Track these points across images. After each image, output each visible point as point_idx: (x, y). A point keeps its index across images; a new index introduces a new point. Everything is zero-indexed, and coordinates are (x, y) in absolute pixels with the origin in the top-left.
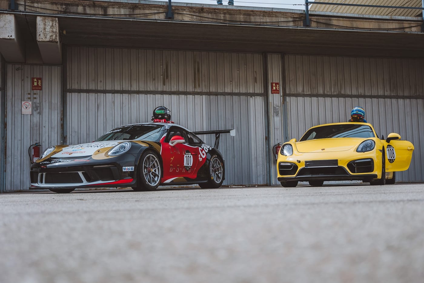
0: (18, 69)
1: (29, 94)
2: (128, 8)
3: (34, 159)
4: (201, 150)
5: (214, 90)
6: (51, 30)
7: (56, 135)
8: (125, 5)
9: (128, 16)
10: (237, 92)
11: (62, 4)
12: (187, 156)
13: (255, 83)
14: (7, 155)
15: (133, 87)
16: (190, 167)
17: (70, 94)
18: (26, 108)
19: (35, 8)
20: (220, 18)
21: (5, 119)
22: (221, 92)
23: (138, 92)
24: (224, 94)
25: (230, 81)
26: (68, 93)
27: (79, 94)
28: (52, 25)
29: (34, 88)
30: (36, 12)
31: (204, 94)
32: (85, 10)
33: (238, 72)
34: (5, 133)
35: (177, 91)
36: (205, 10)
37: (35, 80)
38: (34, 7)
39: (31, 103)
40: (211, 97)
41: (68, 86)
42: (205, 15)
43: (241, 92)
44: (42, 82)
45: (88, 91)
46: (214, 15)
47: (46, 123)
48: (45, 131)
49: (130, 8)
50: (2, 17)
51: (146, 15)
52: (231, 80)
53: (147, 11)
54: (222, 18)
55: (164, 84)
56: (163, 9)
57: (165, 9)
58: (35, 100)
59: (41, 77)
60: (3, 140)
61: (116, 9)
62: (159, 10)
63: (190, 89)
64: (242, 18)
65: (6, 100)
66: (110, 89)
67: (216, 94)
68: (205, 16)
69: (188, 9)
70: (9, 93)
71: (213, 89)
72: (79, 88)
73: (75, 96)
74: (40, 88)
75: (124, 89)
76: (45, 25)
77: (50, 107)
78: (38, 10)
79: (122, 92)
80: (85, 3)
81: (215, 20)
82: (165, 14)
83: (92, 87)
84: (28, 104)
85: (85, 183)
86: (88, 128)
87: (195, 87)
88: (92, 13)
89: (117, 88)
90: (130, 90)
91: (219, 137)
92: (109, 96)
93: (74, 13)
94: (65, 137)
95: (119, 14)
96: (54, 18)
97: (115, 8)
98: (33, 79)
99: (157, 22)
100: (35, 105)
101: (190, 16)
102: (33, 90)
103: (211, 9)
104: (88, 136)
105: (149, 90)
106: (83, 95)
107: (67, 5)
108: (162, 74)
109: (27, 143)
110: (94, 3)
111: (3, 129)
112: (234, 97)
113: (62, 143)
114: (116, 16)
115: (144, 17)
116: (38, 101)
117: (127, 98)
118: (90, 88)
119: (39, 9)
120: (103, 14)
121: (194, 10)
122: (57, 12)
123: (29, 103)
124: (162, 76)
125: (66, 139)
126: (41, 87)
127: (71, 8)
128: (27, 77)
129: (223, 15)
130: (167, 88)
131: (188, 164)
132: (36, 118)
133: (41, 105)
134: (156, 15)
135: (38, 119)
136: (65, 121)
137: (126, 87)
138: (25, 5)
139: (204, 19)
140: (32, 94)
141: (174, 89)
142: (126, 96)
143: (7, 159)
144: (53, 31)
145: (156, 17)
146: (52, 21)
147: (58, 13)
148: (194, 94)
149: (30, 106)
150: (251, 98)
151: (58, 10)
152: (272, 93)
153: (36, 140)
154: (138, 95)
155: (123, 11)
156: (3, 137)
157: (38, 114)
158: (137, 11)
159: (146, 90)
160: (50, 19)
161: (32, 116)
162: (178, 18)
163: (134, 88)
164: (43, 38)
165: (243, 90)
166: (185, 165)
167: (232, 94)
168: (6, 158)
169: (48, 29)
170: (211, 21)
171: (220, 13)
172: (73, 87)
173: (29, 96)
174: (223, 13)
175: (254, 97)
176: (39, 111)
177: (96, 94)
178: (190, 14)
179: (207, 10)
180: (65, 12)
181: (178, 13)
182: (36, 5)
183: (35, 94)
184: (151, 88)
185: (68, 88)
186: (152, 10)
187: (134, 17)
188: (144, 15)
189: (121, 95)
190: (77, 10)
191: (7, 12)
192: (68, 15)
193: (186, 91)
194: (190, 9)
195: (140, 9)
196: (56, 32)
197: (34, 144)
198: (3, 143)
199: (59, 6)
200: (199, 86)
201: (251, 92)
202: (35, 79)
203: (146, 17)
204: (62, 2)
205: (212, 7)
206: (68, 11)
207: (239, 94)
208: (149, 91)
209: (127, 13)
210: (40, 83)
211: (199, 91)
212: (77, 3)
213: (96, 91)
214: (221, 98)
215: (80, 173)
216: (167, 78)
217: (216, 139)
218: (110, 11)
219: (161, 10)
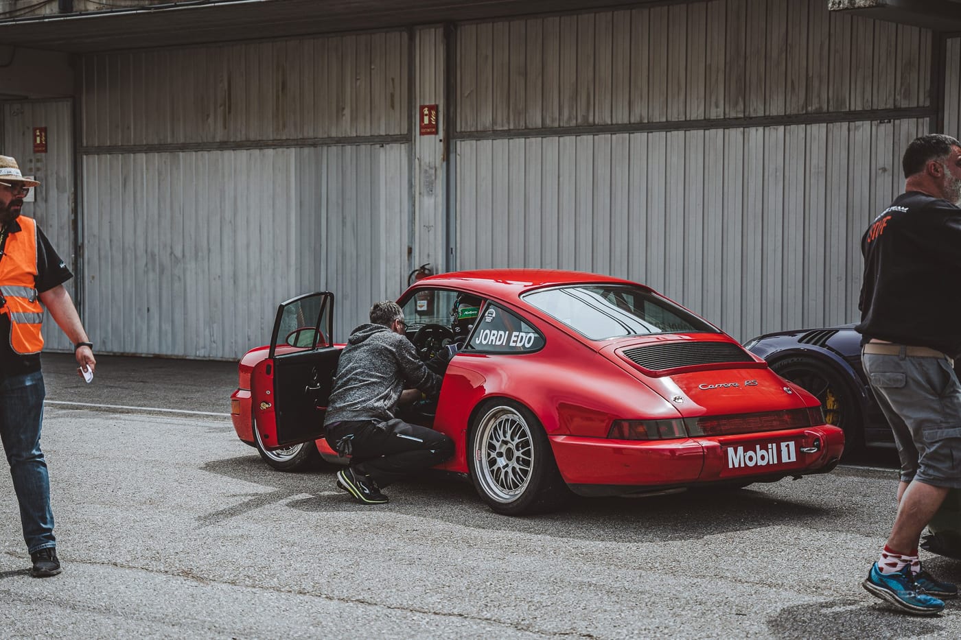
0: (17, 114)
1: (31, 161)
5: (311, 134)
7: (66, 243)
10: (353, 134)
13: (391, 109)
15: (176, 137)
17: (87, 157)
22: (324, 136)
24: (329, 142)
25: (342, 109)
26: (84, 156)
27: (99, 156)
29: (36, 148)
31: (292, 145)
33: (358, 84)
35: (247, 139)
37: (38, 133)
40: (306, 150)
44: (46, 137)
51: (33, 8)
52: (344, 107)
55: (226, 125)
59: (46, 126)
63: (269, 134)
71: (309, 132)
72: (100, 145)
74: (44, 148)
75: (163, 143)
87: (277, 129)
90: (171, 143)
98: (35, 130)
102: (35, 152)
105: (200, 141)
108: (221, 102)
115: (30, 14)
116: (42, 175)
118: (116, 143)
124: (221, 108)
126: (46, 145)
128: (28, 128)
130: (229, 135)
132: (41, 209)
133: (47, 183)
135: (43, 211)
136: (79, 213)
140: (34, 160)
141: (242, 136)
145: (47, 11)
148: (274, 144)
152: (421, 134)
157: (43, 200)
159: (195, 141)
161: (35, 205)
162: (78, 8)
163: (179, 138)
165: (366, 130)
167: (343, 141)
172: (91, 144)
173: (31, 165)
176: (43, 194)
183: (38, 161)
184: (204, 136)
185: (84, 145)
187: (11, 18)
189: (158, 154)
193: (261, 139)
200: (284, 125)
202: (38, 131)
203: (32, 13)
207: (357, 141)
208: (200, 144)
209: (7, 10)
210: (43, 138)
211: (284, 137)
216: (230, 112)
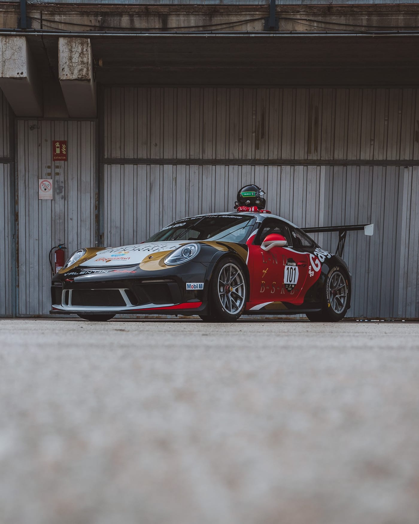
0: (32, 128)
1: (49, 167)
2: (202, 15)
3: (57, 269)
4: (312, 257)
5: (341, 157)
6: (80, 59)
7: (88, 232)
8: (197, 9)
9: (201, 29)
10: (381, 158)
11: (96, 14)
12: (290, 267)
13: (415, 143)
14: (20, 262)
15: (206, 154)
16: (293, 286)
17: (109, 166)
18: (45, 190)
19: (56, 23)
20: (360, 24)
21: (16, 207)
22: (353, 159)
23: (215, 162)
24: (358, 163)
25: (371, 140)
26: (106, 166)
27: (122, 166)
28: (82, 52)
29: (56, 157)
30: (58, 30)
31: (323, 164)
32: (132, 21)
33: (386, 123)
34: (17, 229)
35: (279, 158)
36: (335, 9)
37: (58, 145)
38: (54, 22)
39: (51, 181)
40: (336, 168)
41: (106, 154)
42: (334, 19)
43: (389, 159)
44: (67, 148)
45: (136, 162)
46: (351, 18)
47: (73, 214)
48: (72, 225)
49: (205, 14)
50: (9, 41)
51: (231, 25)
52: (373, 139)
53: (234, 19)
54: (365, 23)
55: (257, 147)
56: (260, 13)
57: (264, 13)
58: (57, 178)
59: (66, 139)
60: (14, 240)
61: (182, 18)
62: (254, 14)
63: (301, 155)
64: (401, 19)
65: (16, 177)
66: (170, 158)
67: (345, 163)
68: (334, 22)
69: (303, 10)
70: (21, 167)
71: (339, 155)
72: (122, 157)
73: (116, 169)
74: (65, 158)
75: (192, 157)
76: (71, 51)
77: (79, 187)
78: (61, 26)
79: (188, 162)
80: (133, 10)
81: (351, 28)
82: (263, 21)
83: (142, 154)
84: (47, 183)
85: (129, 307)
86: (136, 221)
87: (309, 152)
88: (144, 27)
89: (182, 155)
90: (201, 158)
91: (344, 236)
92: (168, 168)
93: (115, 28)
94: (101, 236)
95: (186, 26)
96: (85, 40)
97: (181, 16)
98: (54, 142)
99: (249, 37)
100: (58, 185)
101: (307, 23)
102: (54, 160)
103: (345, 7)
104: (135, 233)
105: (231, 157)
106: (129, 168)
107: (104, 14)
108: (254, 130)
109: (47, 245)
110: (147, 9)
111: (14, 222)
112: (376, 168)
113: (97, 245)
114: (182, 29)
115: (228, 29)
116: (62, 179)
117: (197, 172)
118: (140, 156)
119: (63, 25)
120: (161, 27)
121: (316, 11)
122: (88, 28)
123: (49, 182)
124: (254, 134)
125: (103, 239)
126: (66, 155)
127: (111, 20)
128: (46, 141)
129: (367, 17)
130: (261, 155)
131: (290, 281)
132: (59, 206)
133: (66, 185)
134: (249, 25)
135: (62, 207)
136: (101, 210)
137: (195, 154)
138: (42, 20)
139: (331, 26)
140: (53, 167)
141: (274, 156)
142: (194, 168)
143: (20, 268)
144: (82, 62)
145: (249, 28)
146: (82, 44)
147: (91, 30)
148: (306, 163)
149: (51, 187)
150: (406, 170)
151: (90, 24)
153: (60, 240)
154: (214, 167)
155: (193, 21)
156: (14, 235)
157: (62, 198)
158: (217, 20)
159: (227, 158)
160: (79, 40)
161: (53, 202)
162: (285, 27)
163: (209, 155)
164: (69, 75)
165: (392, 155)
166: (285, 282)
167: (372, 163)
168: (18, 267)
169: (76, 58)
170: (345, 30)
171: (362, 14)
172: (114, 156)
173: (49, 171)
174: (366, 13)
175: (410, 168)
176: (63, 194)
177: (148, 167)
178: (308, 18)
179: (338, 10)
180: (101, 28)
181: (286, 19)
182: (57, 18)
183: (57, 167)
184: (236, 154)
185: (106, 157)
186: (242, 15)
187: (212, 30)
188: (228, 26)
189: (188, 167)
190: (120, 23)
191: (15, 33)
192: (106, 33)
193: (292, 158)
194: (308, 10)
195: (222, 14)
196: (88, 62)
197: (57, 245)
198: (14, 244)
199: (92, 18)
200: (316, 149)
201: (407, 158)
202: (58, 143)
203: (231, 29)
204: (96, 10)
205: (347, 3)
206: (106, 25)
207: (385, 163)
208: (232, 160)
209: (201, 24)
210: (64, 150)
211: (315, 158)
212: (119, 10)
213: (149, 162)
214: (352, 170)
215: (122, 291)
216: (262, 137)
217: (340, 241)
218: (173, 22)
219: (258, 14)
